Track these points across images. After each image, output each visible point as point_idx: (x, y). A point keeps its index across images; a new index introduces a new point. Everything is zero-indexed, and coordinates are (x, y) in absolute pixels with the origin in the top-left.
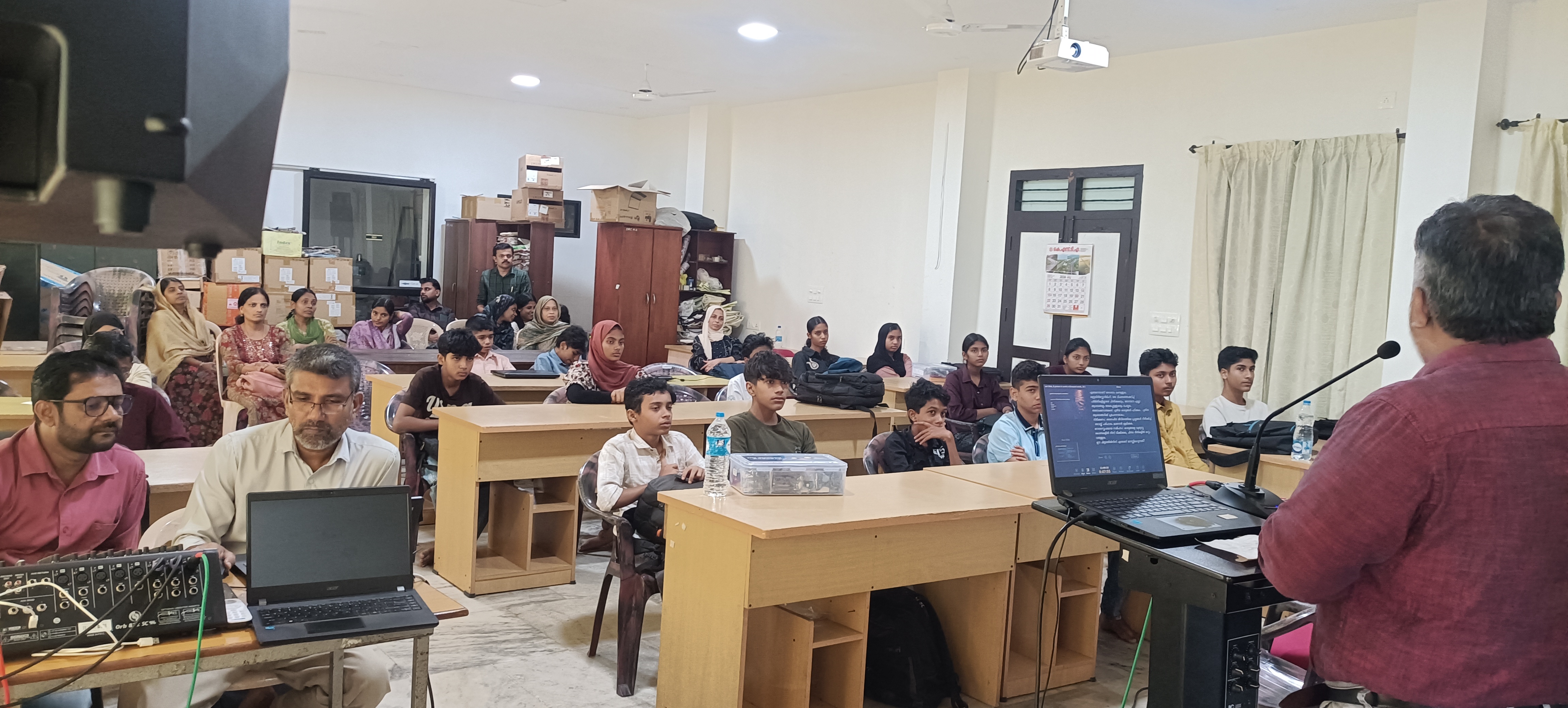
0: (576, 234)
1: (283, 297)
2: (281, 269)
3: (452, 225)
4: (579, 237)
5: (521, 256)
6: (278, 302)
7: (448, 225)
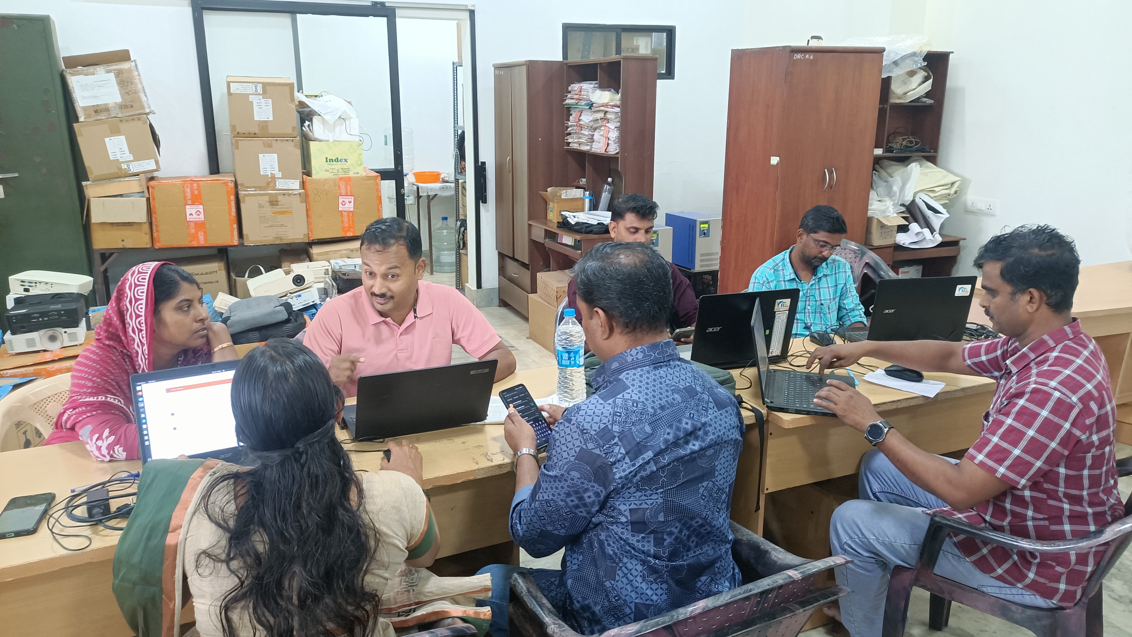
0: (670, 74)
1: (267, 198)
2: (261, 156)
3: (502, 73)
4: (673, 78)
5: (606, 112)
6: (261, 206)
7: (497, 72)
